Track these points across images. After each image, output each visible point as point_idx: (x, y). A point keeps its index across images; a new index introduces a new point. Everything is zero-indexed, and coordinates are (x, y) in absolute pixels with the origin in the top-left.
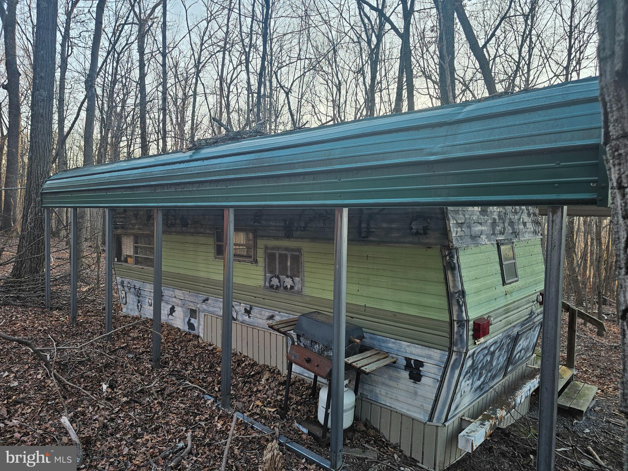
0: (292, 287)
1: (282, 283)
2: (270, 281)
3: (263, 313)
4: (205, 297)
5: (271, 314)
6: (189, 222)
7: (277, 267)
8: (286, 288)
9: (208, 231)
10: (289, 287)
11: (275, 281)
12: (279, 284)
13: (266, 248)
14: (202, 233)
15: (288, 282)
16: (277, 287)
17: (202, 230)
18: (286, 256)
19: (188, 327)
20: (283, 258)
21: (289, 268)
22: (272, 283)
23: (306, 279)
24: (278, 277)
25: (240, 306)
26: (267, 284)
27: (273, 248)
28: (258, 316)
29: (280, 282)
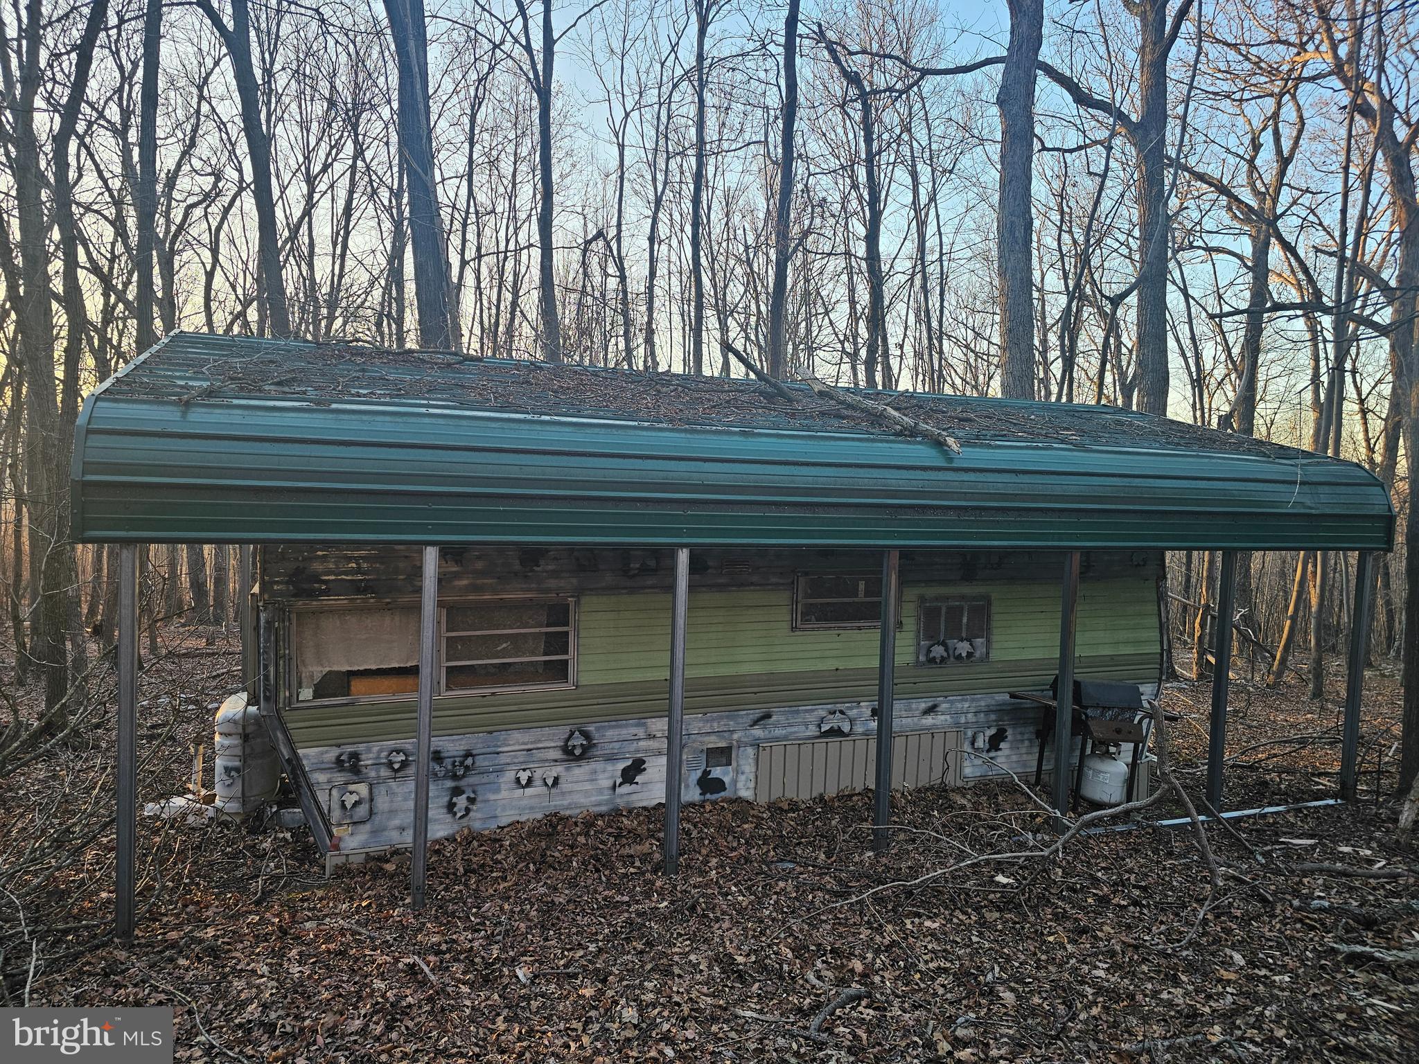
0: (970, 655)
1: (951, 652)
2: (929, 651)
3: (914, 706)
4: (757, 714)
5: (930, 704)
6: (710, 563)
7: (942, 627)
8: (959, 657)
9: (774, 580)
10: (964, 654)
11: (938, 651)
12: (945, 654)
13: (922, 599)
14: (752, 584)
15: (963, 648)
16: (943, 659)
17: (755, 579)
18: (961, 609)
20: (954, 613)
21: (964, 628)
22: (932, 655)
23: (994, 638)
24: (944, 644)
25: (858, 706)
26: (922, 658)
27: (937, 599)
28: (904, 714)
29: (947, 650)
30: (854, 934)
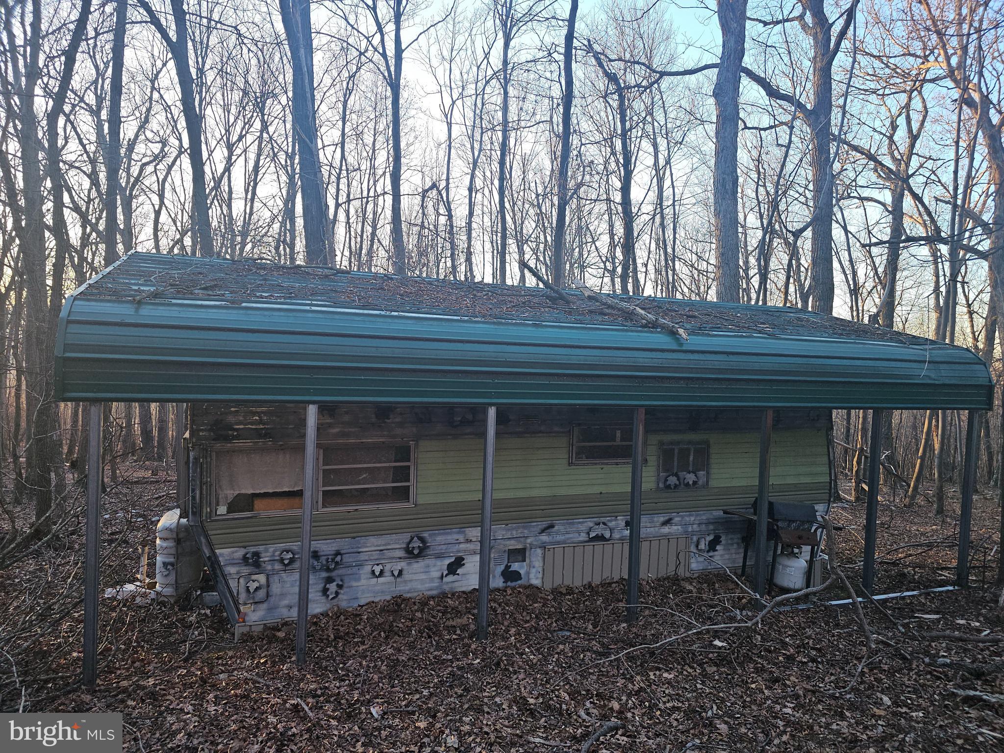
0: (695, 483)
1: (682, 481)
3: (655, 519)
4: (544, 524)
5: (667, 518)
6: (511, 417)
7: (676, 464)
8: (687, 485)
9: (556, 429)
10: (691, 483)
11: (673, 480)
12: (678, 483)
13: (661, 443)
14: (541, 432)
15: (690, 478)
16: (676, 486)
17: (543, 428)
18: (688, 450)
19: (502, 580)
20: (684, 454)
21: (691, 463)
22: (668, 483)
23: (712, 471)
24: (676, 475)
25: (616, 520)
26: (661, 485)
27: (672, 443)
28: (649, 525)
29: (678, 480)
30: (613, 683)
